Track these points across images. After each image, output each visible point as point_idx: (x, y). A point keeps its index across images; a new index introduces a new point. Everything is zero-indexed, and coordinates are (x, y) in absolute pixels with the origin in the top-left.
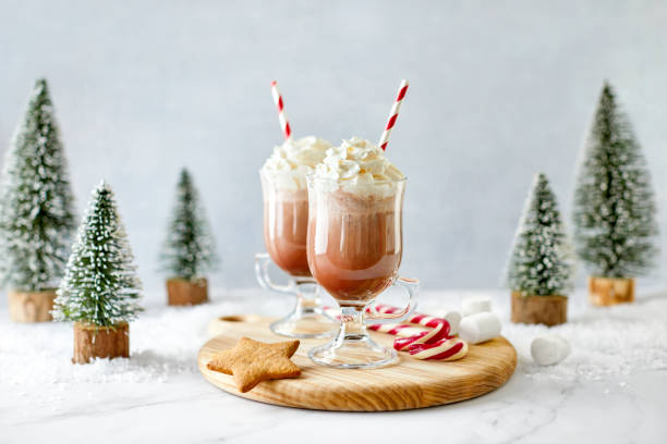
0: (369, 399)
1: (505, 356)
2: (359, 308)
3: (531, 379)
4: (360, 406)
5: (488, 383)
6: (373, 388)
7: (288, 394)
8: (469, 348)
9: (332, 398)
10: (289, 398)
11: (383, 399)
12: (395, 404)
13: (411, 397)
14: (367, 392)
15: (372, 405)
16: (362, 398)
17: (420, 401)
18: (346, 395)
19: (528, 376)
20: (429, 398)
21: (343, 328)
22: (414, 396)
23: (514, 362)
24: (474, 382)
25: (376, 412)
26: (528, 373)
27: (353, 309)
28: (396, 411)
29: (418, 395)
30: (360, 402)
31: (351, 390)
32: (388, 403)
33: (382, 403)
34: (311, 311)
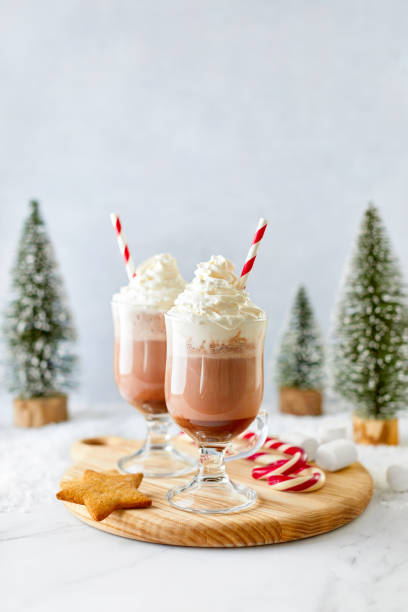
0: (229, 536)
1: (361, 486)
2: (220, 449)
3: (387, 507)
4: (219, 542)
5: (345, 516)
6: (232, 525)
7: (148, 530)
8: (327, 478)
9: (192, 535)
10: (149, 534)
11: (242, 535)
12: (254, 541)
13: (270, 533)
14: (226, 529)
15: (231, 542)
16: (221, 535)
17: (279, 535)
18: (205, 532)
19: (384, 503)
20: (288, 533)
21: (202, 469)
22: (273, 532)
23: (371, 492)
24: (333, 515)
25: (235, 548)
26: (384, 500)
27: (214, 450)
28: (255, 547)
29: (276, 530)
30: (219, 538)
31: (211, 526)
32: (246, 539)
33: (241, 539)
34: (160, 448)
